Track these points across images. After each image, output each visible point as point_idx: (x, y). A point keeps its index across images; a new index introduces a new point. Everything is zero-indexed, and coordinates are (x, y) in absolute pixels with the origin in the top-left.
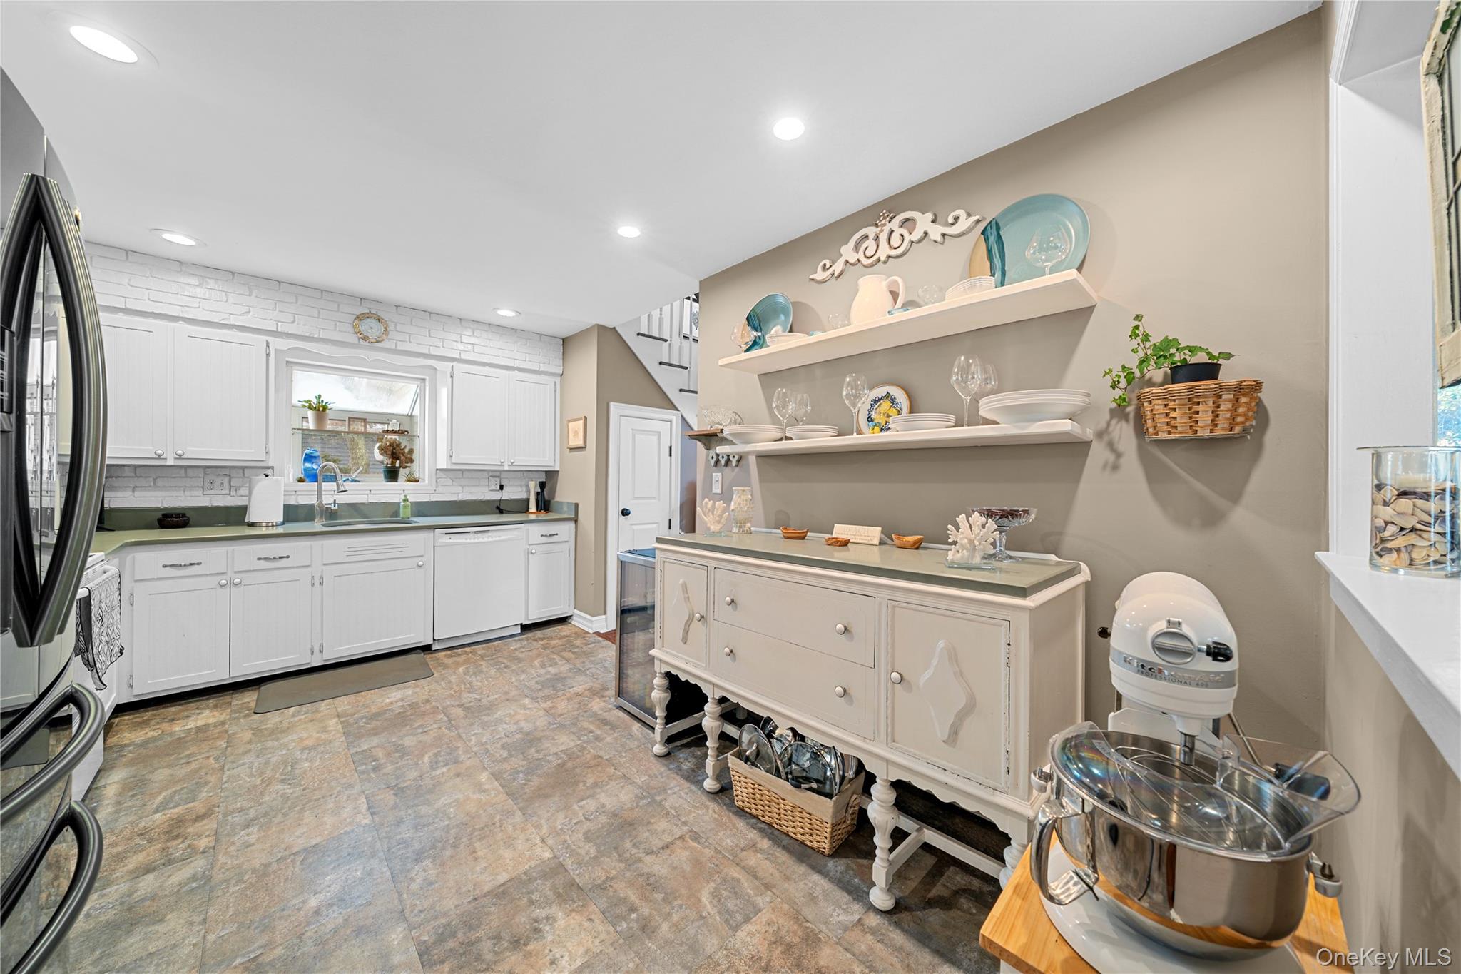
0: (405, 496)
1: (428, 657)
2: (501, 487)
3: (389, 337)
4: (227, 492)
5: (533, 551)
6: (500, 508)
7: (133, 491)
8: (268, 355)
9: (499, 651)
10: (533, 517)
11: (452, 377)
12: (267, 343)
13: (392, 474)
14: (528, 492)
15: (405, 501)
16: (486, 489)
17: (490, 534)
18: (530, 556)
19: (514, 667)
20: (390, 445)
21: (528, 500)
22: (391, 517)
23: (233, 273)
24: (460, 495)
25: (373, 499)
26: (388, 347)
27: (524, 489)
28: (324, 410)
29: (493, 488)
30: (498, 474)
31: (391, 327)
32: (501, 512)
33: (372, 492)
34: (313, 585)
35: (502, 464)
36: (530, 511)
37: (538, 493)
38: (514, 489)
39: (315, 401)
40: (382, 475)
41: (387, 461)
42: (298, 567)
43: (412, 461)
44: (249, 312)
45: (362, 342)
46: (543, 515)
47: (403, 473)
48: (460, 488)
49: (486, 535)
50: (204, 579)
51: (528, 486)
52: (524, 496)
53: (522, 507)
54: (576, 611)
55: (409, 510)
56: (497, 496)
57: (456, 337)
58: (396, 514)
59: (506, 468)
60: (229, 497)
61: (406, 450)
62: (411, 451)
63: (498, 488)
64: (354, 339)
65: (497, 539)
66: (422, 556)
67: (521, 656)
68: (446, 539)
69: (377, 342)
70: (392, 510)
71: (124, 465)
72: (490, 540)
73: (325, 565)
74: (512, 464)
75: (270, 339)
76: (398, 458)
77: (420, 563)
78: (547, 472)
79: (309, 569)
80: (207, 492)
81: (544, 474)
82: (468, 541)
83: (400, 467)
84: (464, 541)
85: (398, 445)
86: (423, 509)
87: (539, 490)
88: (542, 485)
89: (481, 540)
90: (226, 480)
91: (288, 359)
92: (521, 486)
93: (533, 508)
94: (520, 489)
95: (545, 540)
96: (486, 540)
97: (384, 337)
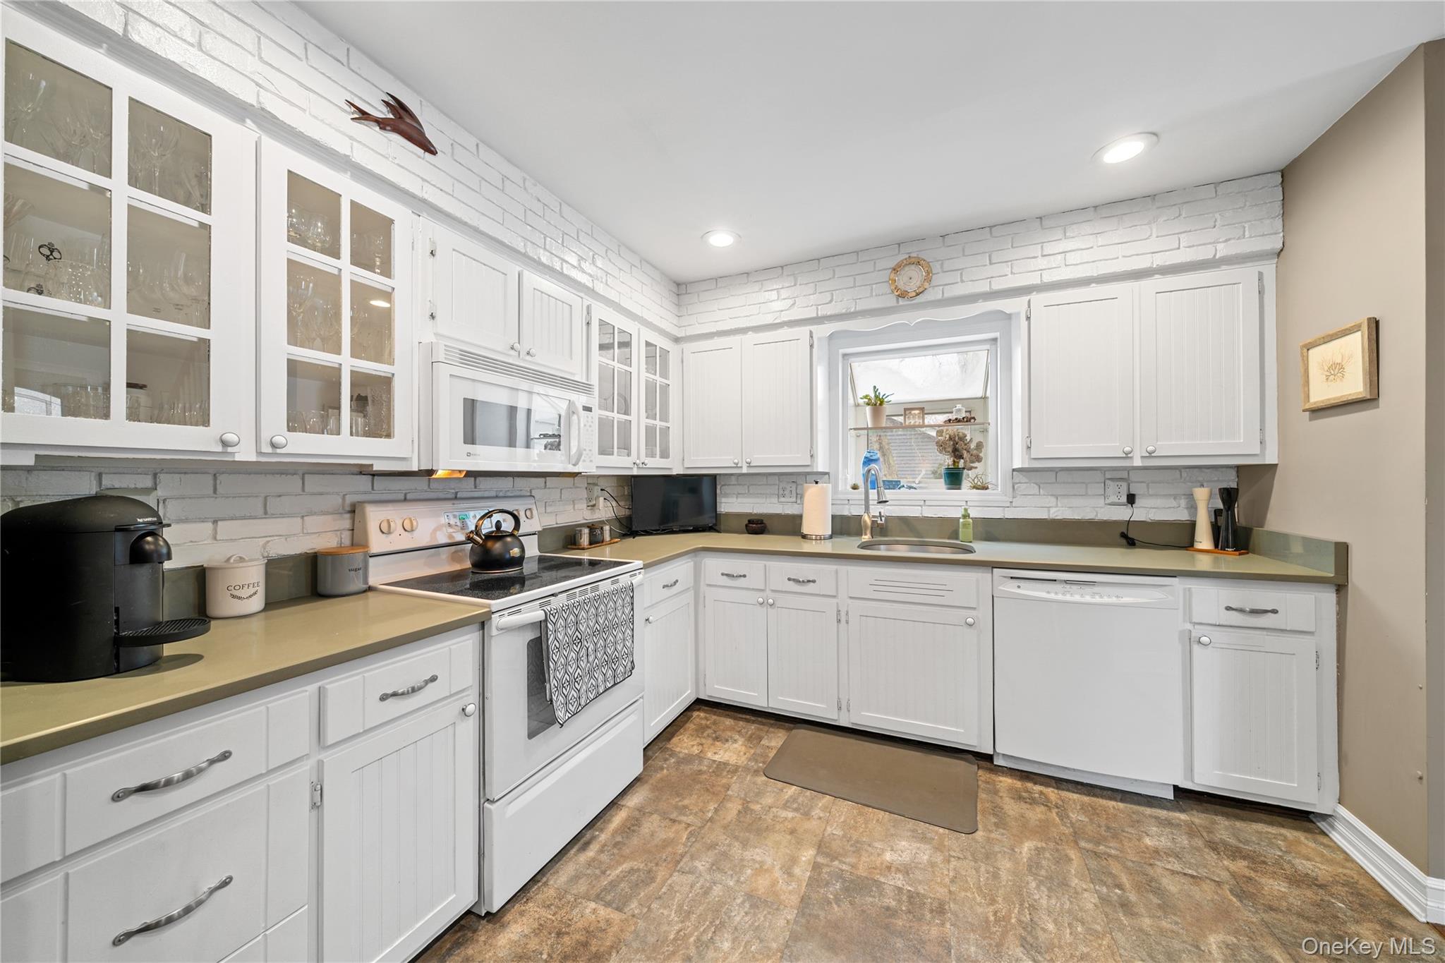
0: (966, 510)
1: (983, 775)
2: (1131, 499)
3: (933, 283)
4: (794, 500)
5: (1204, 639)
6: (1128, 537)
7: (737, 498)
8: (812, 346)
9: (1115, 836)
10: (1204, 563)
11: (1028, 318)
12: (811, 332)
13: (954, 478)
14: (1193, 507)
15: (966, 516)
16: (1101, 502)
17: (1096, 589)
18: (1196, 647)
19: (1146, 922)
20: (950, 438)
21: (1192, 525)
22: (949, 538)
23: (782, 267)
24: (1052, 510)
25: (929, 513)
26: (933, 299)
27: (1183, 502)
28: (881, 403)
29: (1113, 499)
30: (1125, 475)
31: (936, 267)
32: (1131, 543)
33: (927, 503)
34: (839, 621)
35: (1127, 456)
36: (1198, 546)
37: (1217, 513)
38: (1158, 502)
39: (872, 395)
40: (943, 480)
41: (948, 461)
42: (823, 596)
43: (979, 459)
44: (795, 303)
45: (902, 302)
46: (1232, 562)
47: (968, 477)
48: (1053, 500)
49: (1088, 589)
50: (745, 592)
51: (1190, 497)
52: (1182, 515)
53: (1182, 537)
54: (1343, 811)
55: (970, 530)
56: (1122, 514)
57: (1036, 251)
58: (955, 535)
59: (1137, 462)
60: (796, 505)
61: (973, 446)
62: (980, 446)
63: (1124, 499)
64: (891, 301)
65: (1114, 600)
66: (974, 609)
67: (1172, 885)
68: (1011, 588)
69: (918, 294)
70: (949, 528)
71: (732, 475)
72: (1097, 600)
73: (851, 598)
74: (1150, 455)
75: (813, 328)
76: (961, 457)
77: (970, 620)
78: (1239, 469)
79: (834, 601)
80: (782, 499)
81: (1234, 473)
82: (1052, 596)
83: (964, 468)
84: (1044, 595)
85: (962, 438)
86: (992, 530)
87: (1221, 506)
88: (1229, 496)
89: (1077, 598)
90: (794, 486)
91: (842, 351)
92: (1175, 497)
93: (1204, 539)
94: (1173, 503)
95: (1236, 618)
96: (1088, 599)
97: (926, 285)
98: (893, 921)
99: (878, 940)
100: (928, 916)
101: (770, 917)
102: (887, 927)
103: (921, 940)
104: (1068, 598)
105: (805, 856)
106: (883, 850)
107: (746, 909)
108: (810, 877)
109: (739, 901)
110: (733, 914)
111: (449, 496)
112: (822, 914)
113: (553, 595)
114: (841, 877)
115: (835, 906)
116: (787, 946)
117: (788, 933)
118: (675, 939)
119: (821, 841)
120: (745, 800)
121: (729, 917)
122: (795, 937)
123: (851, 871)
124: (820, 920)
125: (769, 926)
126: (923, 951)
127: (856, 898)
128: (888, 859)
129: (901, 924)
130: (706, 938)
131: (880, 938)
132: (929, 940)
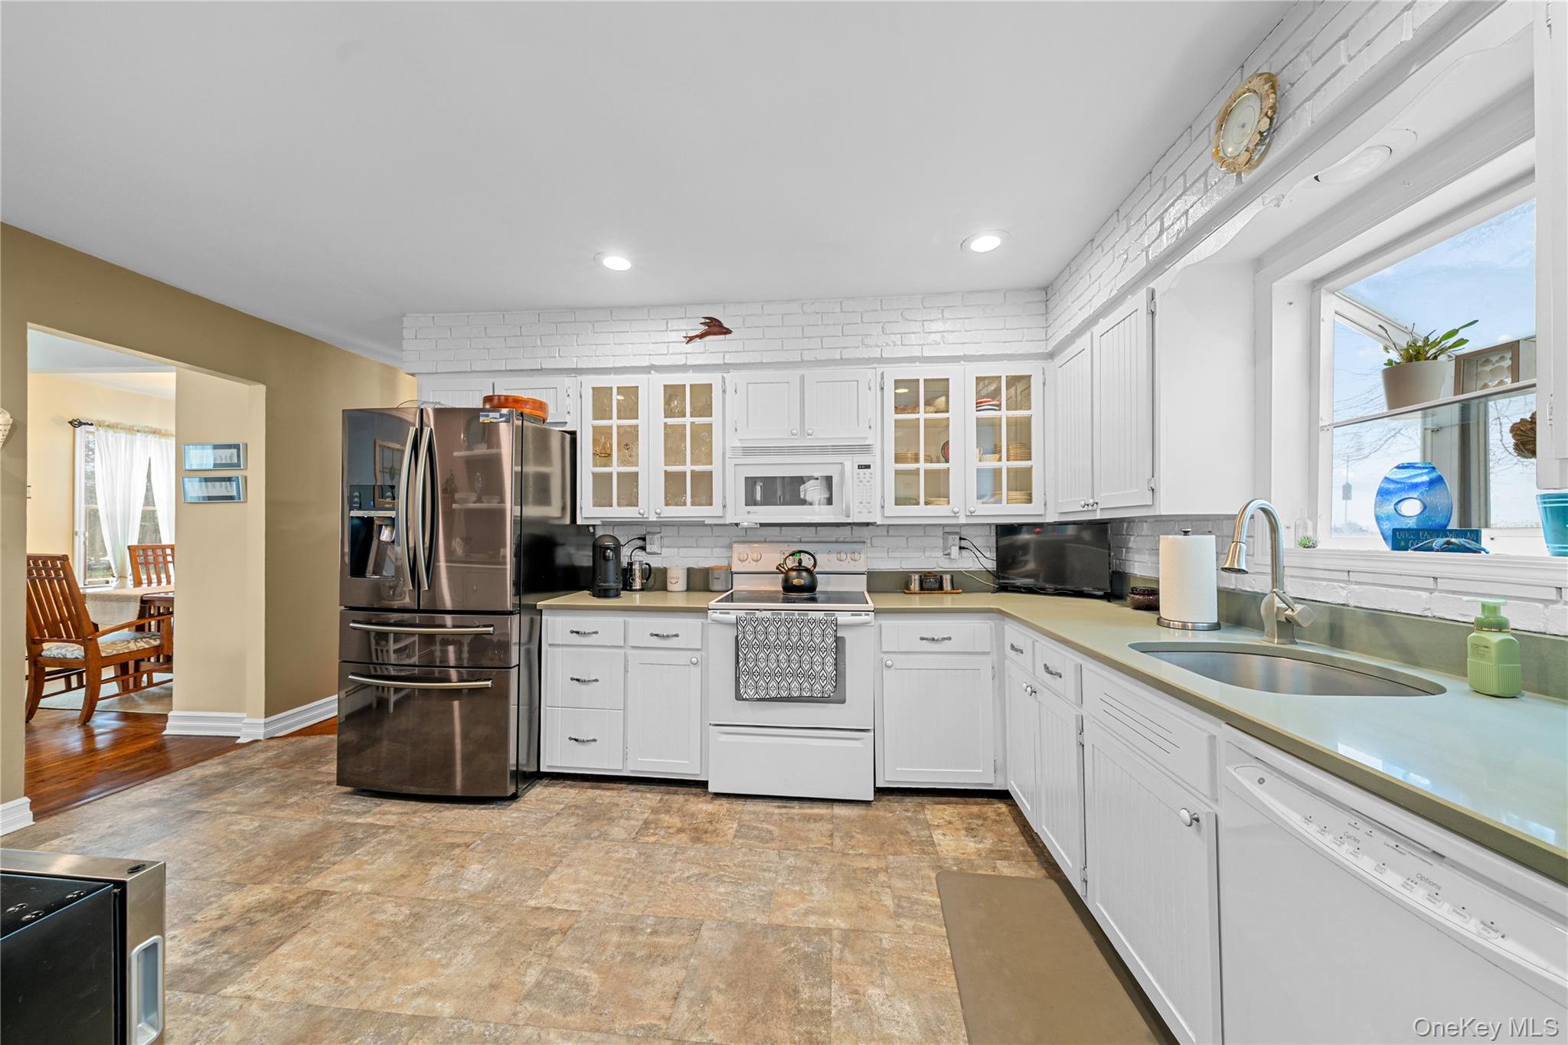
98: (783, 997)
99: (755, 984)
100: (802, 1029)
101: (755, 908)
102: (773, 990)
103: (767, 1020)
104: (1343, 853)
105: (834, 921)
106: (882, 986)
107: (757, 894)
108: (809, 928)
109: (764, 888)
110: (750, 888)
111: (796, 540)
112: (771, 940)
113: (758, 610)
114: (821, 951)
115: (783, 949)
116: (730, 923)
117: (743, 921)
118: (720, 866)
119: (863, 930)
120: (887, 868)
121: (747, 886)
122: (740, 926)
123: (834, 959)
124: (763, 939)
125: (746, 910)
126: (754, 1022)
127: (799, 964)
128: (869, 991)
129: (781, 1003)
130: (725, 879)
131: (758, 985)
132: (769, 1027)
